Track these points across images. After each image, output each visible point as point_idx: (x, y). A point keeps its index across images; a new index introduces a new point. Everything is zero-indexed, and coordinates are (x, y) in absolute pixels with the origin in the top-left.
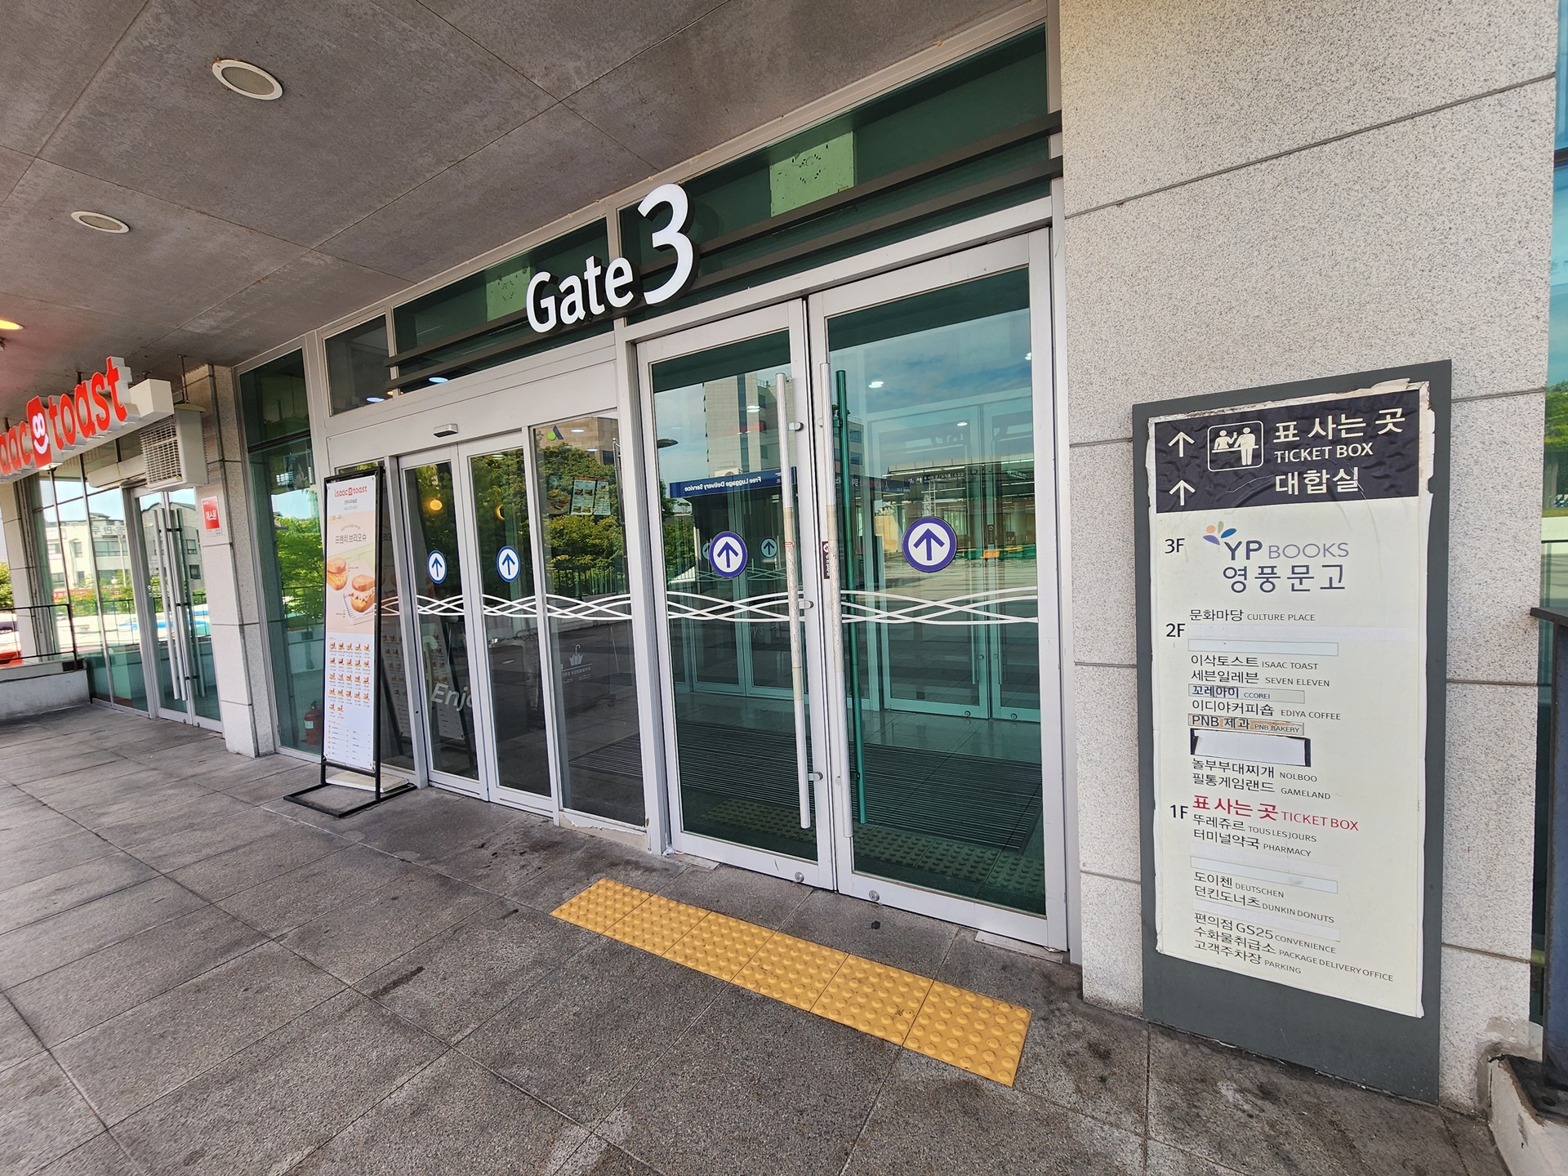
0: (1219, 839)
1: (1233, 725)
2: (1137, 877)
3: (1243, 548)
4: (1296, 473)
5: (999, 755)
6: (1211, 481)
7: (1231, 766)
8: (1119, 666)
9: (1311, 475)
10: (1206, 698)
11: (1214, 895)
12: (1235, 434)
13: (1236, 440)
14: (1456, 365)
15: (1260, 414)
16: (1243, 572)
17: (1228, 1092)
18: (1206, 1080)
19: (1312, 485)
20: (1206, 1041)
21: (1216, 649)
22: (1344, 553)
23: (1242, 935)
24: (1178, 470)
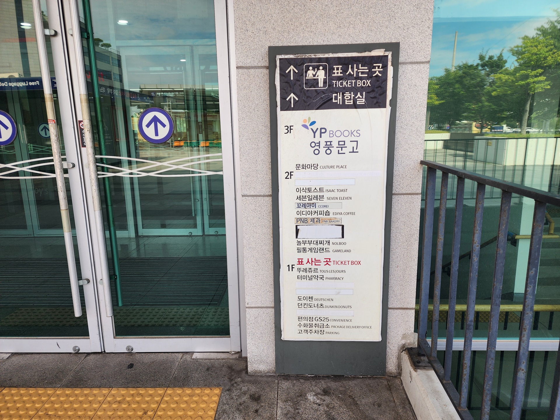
0: (308, 278)
1: (314, 222)
2: (272, 305)
3: (319, 131)
4: (341, 93)
5: (208, 254)
6: (305, 94)
7: (313, 242)
8: (264, 196)
9: (347, 94)
10: (303, 209)
11: (306, 306)
12: (316, 69)
13: (316, 73)
14: (401, 46)
15: (327, 60)
16: (318, 144)
17: (311, 397)
18: (302, 395)
19: (347, 100)
20: (303, 376)
21: (306, 184)
22: (358, 135)
23: (317, 323)
24: (290, 87)
